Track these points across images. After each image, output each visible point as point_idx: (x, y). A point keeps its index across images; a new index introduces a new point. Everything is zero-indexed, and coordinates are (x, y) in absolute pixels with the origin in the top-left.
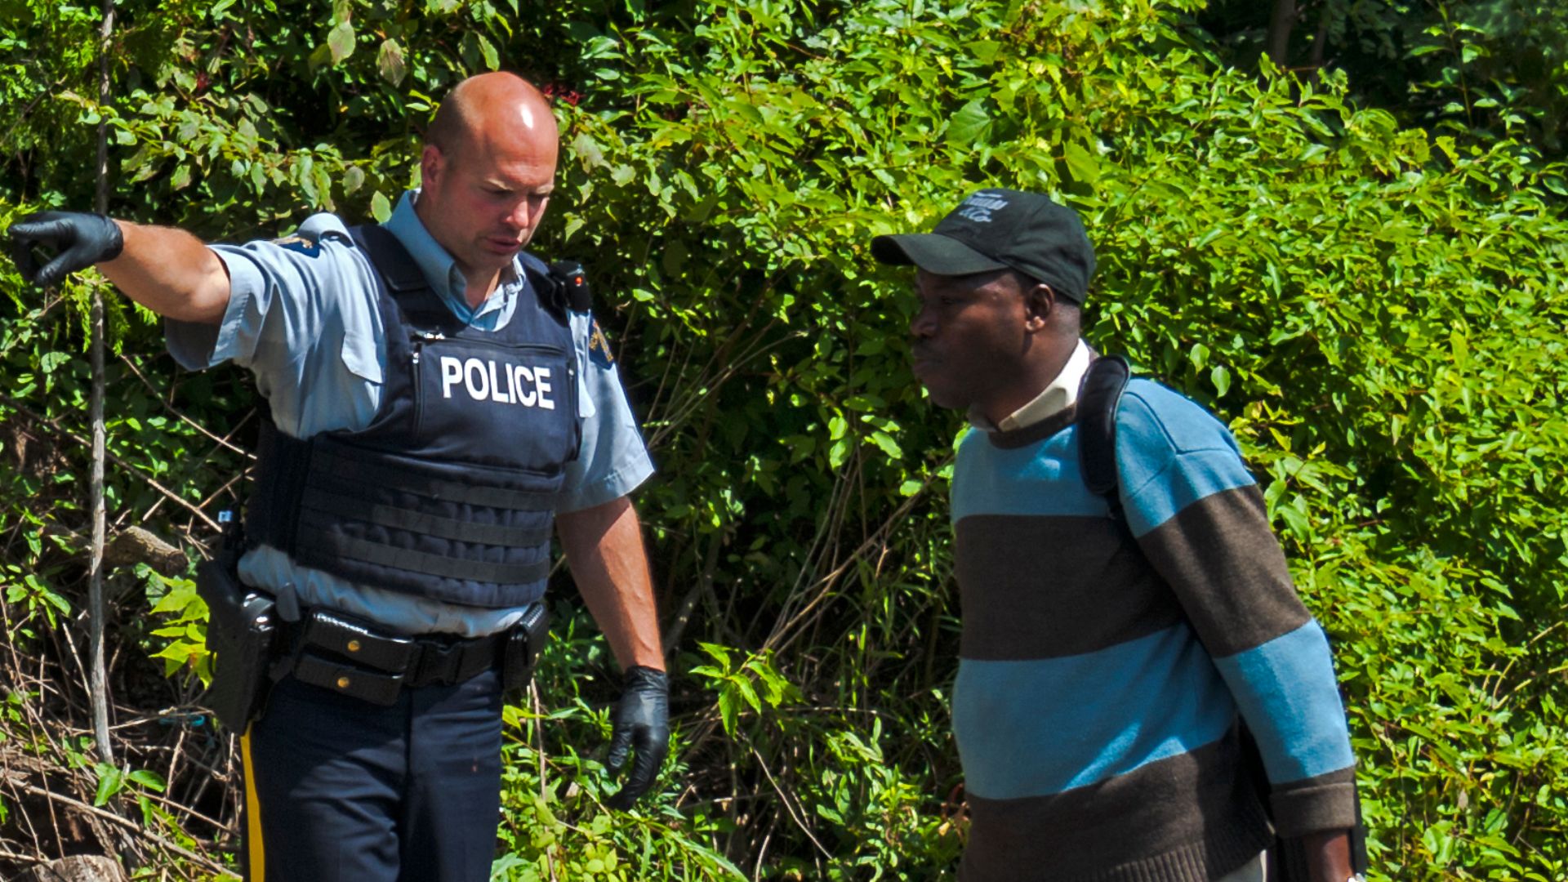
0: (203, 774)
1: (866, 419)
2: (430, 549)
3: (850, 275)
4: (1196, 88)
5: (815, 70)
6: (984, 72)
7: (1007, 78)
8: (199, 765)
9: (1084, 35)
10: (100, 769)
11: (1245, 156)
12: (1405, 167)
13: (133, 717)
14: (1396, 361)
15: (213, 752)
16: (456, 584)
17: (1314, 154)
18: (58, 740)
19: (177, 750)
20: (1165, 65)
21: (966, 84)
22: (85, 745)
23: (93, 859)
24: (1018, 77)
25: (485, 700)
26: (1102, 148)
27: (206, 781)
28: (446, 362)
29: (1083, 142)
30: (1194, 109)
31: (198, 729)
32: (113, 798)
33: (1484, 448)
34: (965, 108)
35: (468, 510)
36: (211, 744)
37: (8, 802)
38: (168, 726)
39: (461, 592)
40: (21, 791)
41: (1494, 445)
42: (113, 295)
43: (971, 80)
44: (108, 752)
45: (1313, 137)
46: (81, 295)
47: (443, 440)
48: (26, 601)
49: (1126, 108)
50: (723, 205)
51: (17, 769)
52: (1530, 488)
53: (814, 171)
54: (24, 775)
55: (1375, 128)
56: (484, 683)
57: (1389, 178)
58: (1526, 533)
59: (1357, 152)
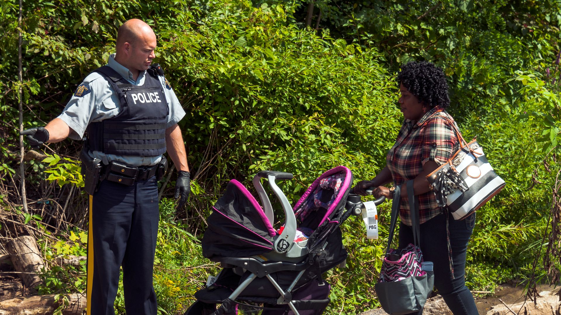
0: (49, 216)
1: (218, 118)
2: (139, 143)
3: (213, 82)
4: (297, 33)
5: (203, 28)
6: (244, 30)
7: (250, 31)
8: (49, 214)
9: (267, 19)
10: (25, 215)
11: (309, 51)
12: (349, 54)
13: (31, 201)
14: (350, 103)
15: (52, 211)
16: (147, 151)
17: (326, 50)
18: (14, 207)
19: (43, 210)
20: (289, 28)
21: (240, 33)
22: (20, 209)
23: (28, 237)
24: (252, 30)
25: (154, 184)
26: (274, 49)
27: (50, 218)
28: (133, 95)
29: (269, 48)
30: (296, 40)
31: (47, 204)
32: (29, 222)
33: (370, 126)
34: (240, 38)
35: (147, 131)
36: (51, 208)
37: (2, 224)
38: (40, 204)
39: (149, 153)
40: (5, 221)
41: (373, 125)
42: (26, 88)
43: (241, 32)
44: (27, 210)
45: (325, 46)
46: (17, 88)
47: (137, 115)
48: (4, 170)
49: (279, 39)
50: (181, 64)
51: (3, 215)
52: (382, 137)
53: (204, 55)
54: (5, 216)
55: (341, 44)
56: (154, 180)
57: (345, 57)
58: (382, 147)
59: (336, 50)
